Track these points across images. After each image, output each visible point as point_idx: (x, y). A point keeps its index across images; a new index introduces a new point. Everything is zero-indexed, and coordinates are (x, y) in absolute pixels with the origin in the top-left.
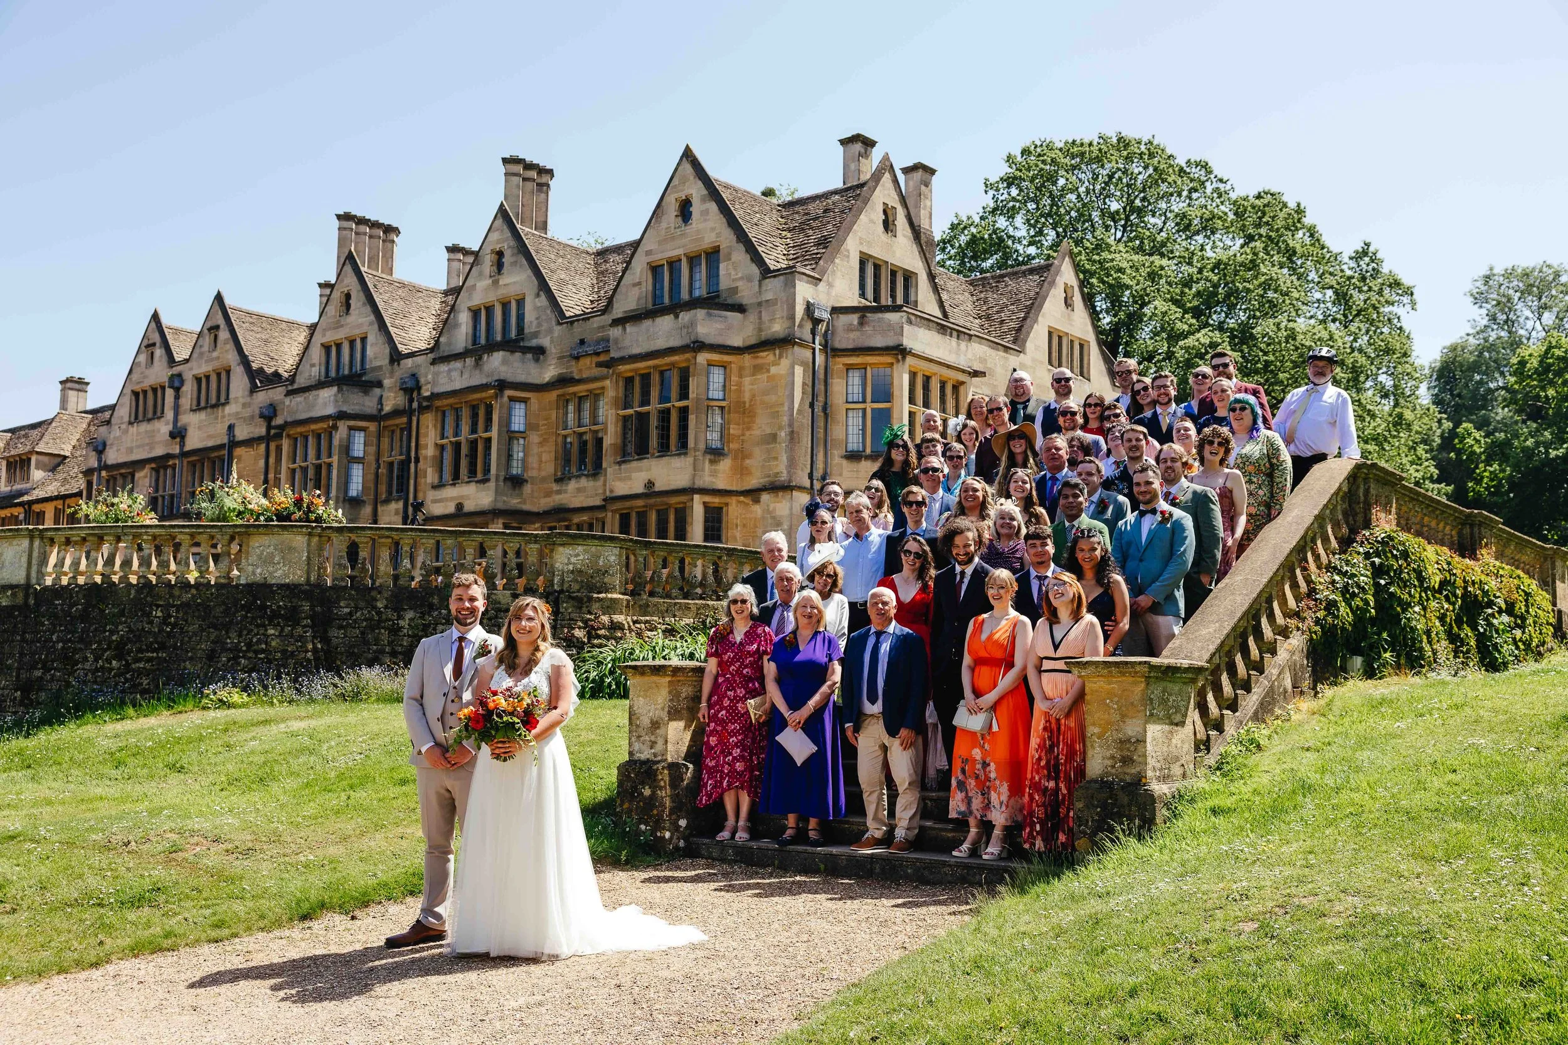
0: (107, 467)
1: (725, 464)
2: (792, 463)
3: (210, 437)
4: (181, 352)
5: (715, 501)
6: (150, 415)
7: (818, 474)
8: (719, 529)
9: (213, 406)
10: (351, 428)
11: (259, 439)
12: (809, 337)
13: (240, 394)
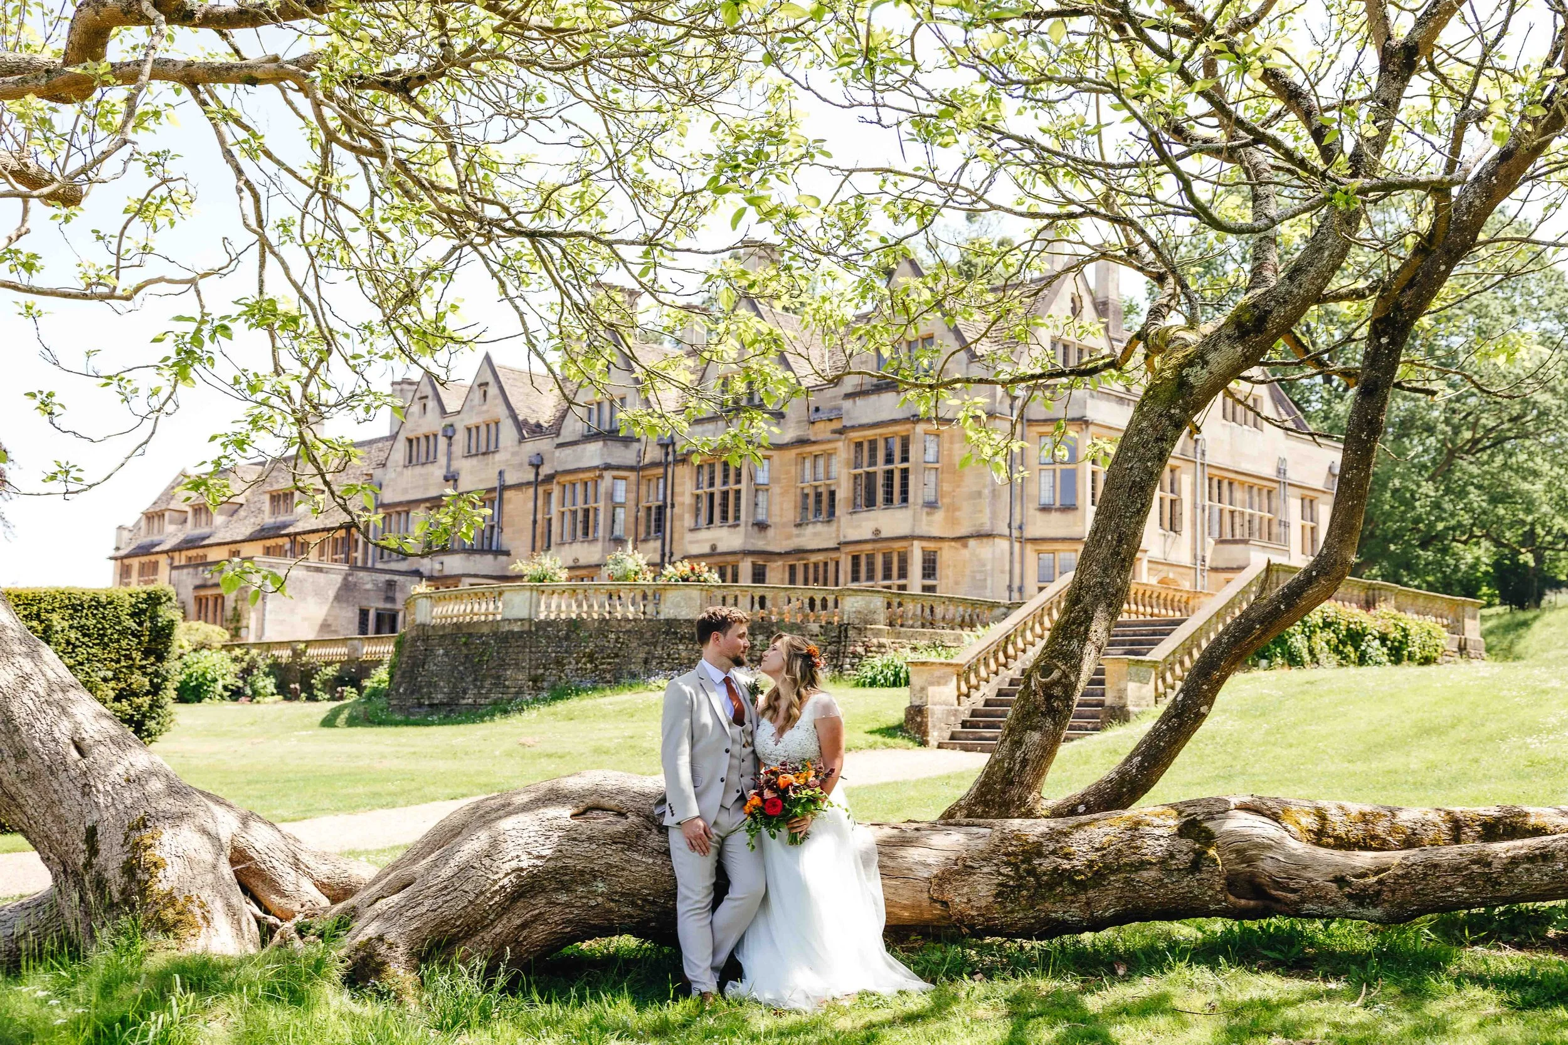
0: (383, 505)
1: (939, 516)
2: (994, 515)
3: (481, 481)
4: (452, 403)
5: (931, 546)
6: (423, 459)
7: (1015, 524)
8: (934, 569)
9: (484, 454)
10: (615, 478)
11: (529, 483)
12: (1008, 411)
13: (509, 443)
